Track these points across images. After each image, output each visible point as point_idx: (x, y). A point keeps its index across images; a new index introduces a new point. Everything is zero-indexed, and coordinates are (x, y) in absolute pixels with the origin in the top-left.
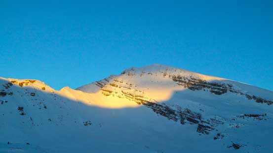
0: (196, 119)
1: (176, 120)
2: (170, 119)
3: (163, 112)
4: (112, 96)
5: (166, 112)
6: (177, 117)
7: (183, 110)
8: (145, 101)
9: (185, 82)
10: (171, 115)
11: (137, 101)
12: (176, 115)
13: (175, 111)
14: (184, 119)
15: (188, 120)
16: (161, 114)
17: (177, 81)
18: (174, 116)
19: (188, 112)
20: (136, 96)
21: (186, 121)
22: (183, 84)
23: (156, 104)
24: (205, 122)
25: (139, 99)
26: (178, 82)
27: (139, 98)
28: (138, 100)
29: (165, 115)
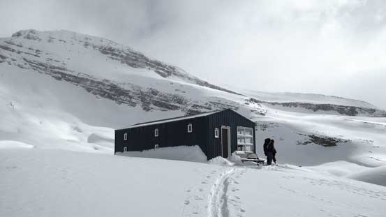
0: (172, 104)
1: (133, 105)
2: (120, 103)
3: (105, 93)
4: (6, 63)
5: (113, 93)
6: (133, 101)
7: (145, 90)
8: (70, 76)
9: (122, 56)
10: (122, 97)
11: (54, 75)
12: (131, 97)
13: (129, 91)
14: (149, 103)
15: (154, 104)
16: (102, 96)
17: (107, 53)
18: (128, 99)
19: (155, 93)
20: (51, 67)
21: (152, 106)
22: (119, 58)
23: (92, 81)
24: (201, 107)
25: (59, 73)
26: (110, 55)
27: (57, 70)
28: (55, 73)
29: (110, 97)
